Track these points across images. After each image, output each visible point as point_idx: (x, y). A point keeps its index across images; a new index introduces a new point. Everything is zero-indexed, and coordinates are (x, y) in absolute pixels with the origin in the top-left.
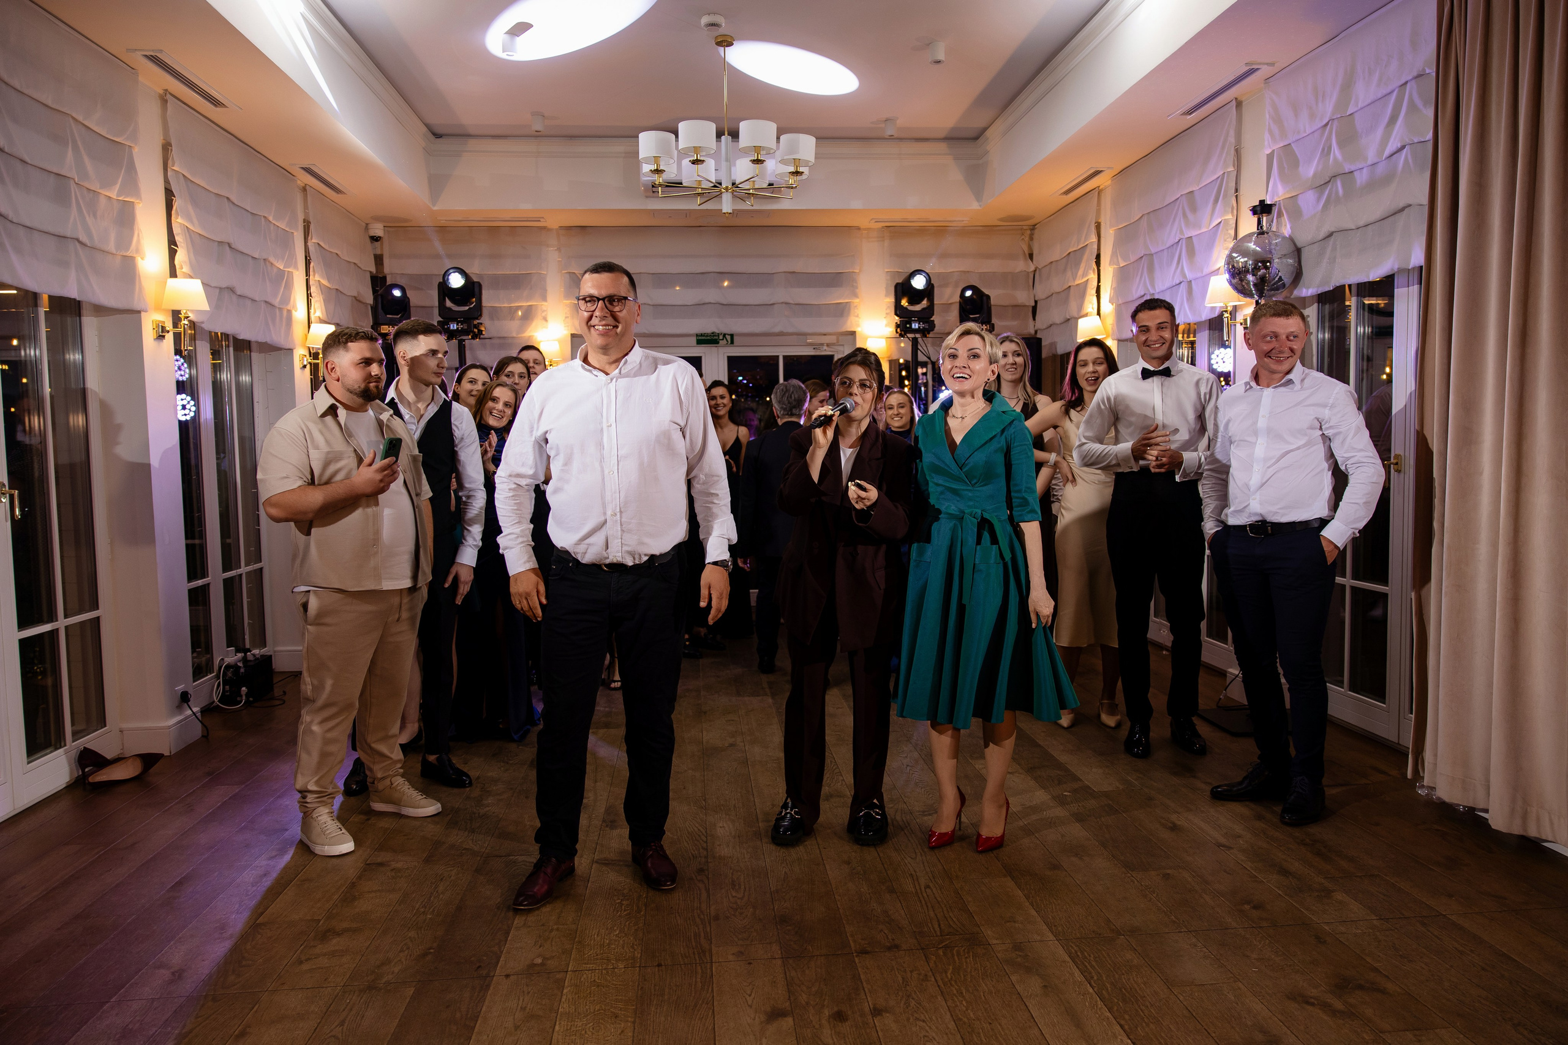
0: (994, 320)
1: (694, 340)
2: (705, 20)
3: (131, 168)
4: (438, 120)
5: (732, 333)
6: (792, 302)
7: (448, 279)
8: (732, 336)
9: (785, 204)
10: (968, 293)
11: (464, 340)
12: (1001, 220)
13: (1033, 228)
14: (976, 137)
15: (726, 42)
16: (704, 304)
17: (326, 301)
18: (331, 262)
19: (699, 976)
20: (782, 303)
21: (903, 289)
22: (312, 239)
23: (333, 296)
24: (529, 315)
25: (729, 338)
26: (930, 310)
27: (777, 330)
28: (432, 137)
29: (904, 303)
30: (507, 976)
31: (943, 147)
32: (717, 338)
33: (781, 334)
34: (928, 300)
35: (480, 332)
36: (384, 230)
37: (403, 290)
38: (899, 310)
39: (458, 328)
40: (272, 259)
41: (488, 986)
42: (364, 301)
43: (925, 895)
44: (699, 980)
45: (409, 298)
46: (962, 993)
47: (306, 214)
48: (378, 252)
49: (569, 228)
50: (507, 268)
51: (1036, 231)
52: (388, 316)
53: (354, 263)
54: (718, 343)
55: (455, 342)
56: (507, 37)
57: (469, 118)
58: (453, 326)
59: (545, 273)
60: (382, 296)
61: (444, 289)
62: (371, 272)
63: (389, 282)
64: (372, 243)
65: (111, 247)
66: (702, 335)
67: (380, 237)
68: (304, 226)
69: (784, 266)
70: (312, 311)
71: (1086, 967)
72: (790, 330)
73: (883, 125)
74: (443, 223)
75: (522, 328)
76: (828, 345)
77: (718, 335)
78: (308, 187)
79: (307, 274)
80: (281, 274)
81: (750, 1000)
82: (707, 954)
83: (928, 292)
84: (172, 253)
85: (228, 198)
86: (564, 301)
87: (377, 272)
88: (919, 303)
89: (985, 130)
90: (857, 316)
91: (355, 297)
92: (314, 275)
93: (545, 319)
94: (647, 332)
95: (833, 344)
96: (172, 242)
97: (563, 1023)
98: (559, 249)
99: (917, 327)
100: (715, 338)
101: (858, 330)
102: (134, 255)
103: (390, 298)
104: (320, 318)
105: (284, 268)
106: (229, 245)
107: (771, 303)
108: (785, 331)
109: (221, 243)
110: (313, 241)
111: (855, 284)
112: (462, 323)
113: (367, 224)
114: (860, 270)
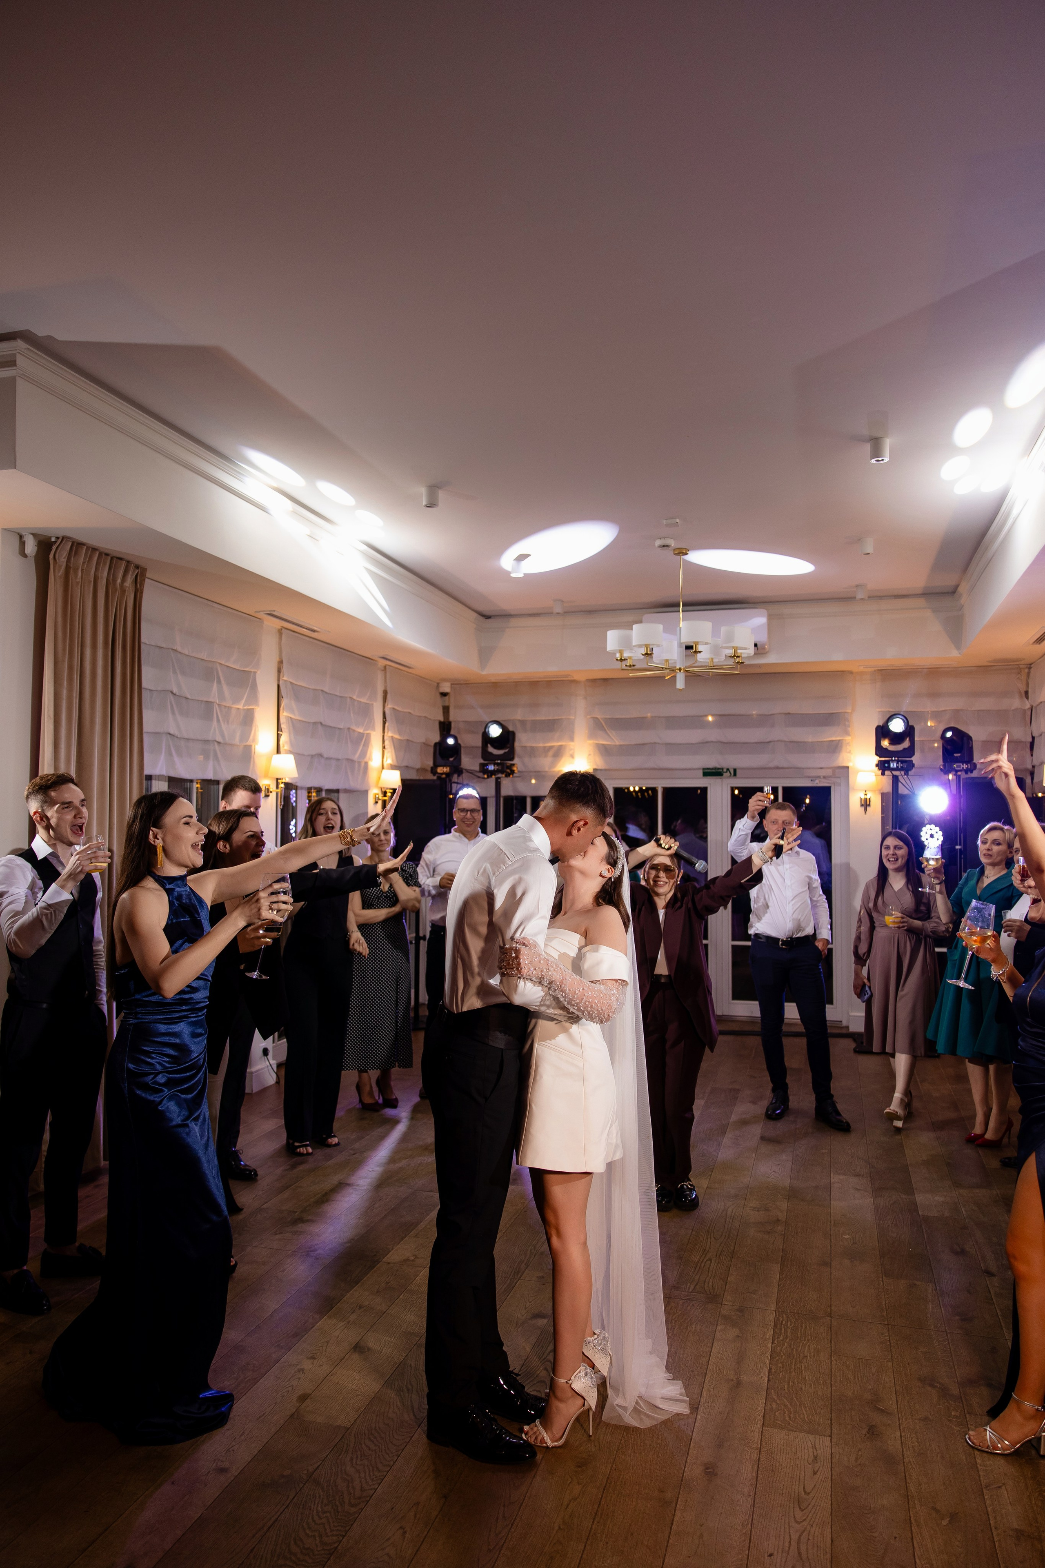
1: (701, 772)
2: (658, 543)
3: (254, 687)
4: (486, 610)
5: (735, 768)
6: (787, 740)
7: (488, 731)
9: (771, 659)
10: (949, 734)
12: (989, 661)
13: (1030, 666)
14: (953, 592)
15: (682, 552)
16: (706, 742)
17: (398, 749)
18: (402, 720)
19: (505, 1286)
20: (778, 741)
21: (882, 732)
23: (402, 747)
24: (558, 754)
25: (731, 771)
26: (910, 751)
27: (772, 765)
28: (482, 619)
29: (885, 743)
31: (921, 602)
32: (721, 770)
33: (777, 768)
34: (909, 740)
35: (513, 772)
36: (451, 687)
37: (456, 738)
38: (880, 751)
39: (494, 769)
40: (353, 727)
41: (374, 1267)
43: (703, 1265)
44: (504, 1287)
45: (460, 745)
46: (674, 1329)
47: (386, 687)
48: (447, 704)
49: (594, 681)
50: (543, 715)
51: (1032, 670)
52: (443, 760)
53: (425, 717)
54: (721, 775)
55: (492, 780)
56: (515, 562)
57: (506, 606)
58: (491, 767)
59: (573, 718)
60: (442, 742)
61: (486, 739)
62: (439, 721)
63: (448, 730)
64: (441, 697)
65: (237, 741)
66: (708, 769)
67: (447, 693)
68: (383, 696)
69: (778, 708)
70: (384, 760)
71: (781, 1330)
72: (785, 765)
73: (855, 589)
76: (824, 777)
77: (723, 769)
78: (387, 667)
79: (384, 732)
80: (361, 736)
81: (528, 1304)
82: (520, 1274)
83: (909, 731)
84: (279, 737)
85: (322, 691)
86: (588, 742)
87: (444, 719)
88: (899, 744)
89: (957, 586)
90: (850, 752)
91: (424, 743)
92: (388, 732)
93: (572, 756)
94: (656, 767)
95: (830, 777)
96: (279, 728)
98: (585, 698)
99: (895, 766)
100: (719, 770)
101: (850, 765)
102: (251, 744)
103: (446, 745)
104: (391, 765)
105: (364, 731)
106: (321, 723)
107: (768, 740)
108: (781, 766)
109: (315, 723)
110: (389, 706)
111: (847, 723)
112: (498, 764)
113: (438, 684)
114: (853, 710)
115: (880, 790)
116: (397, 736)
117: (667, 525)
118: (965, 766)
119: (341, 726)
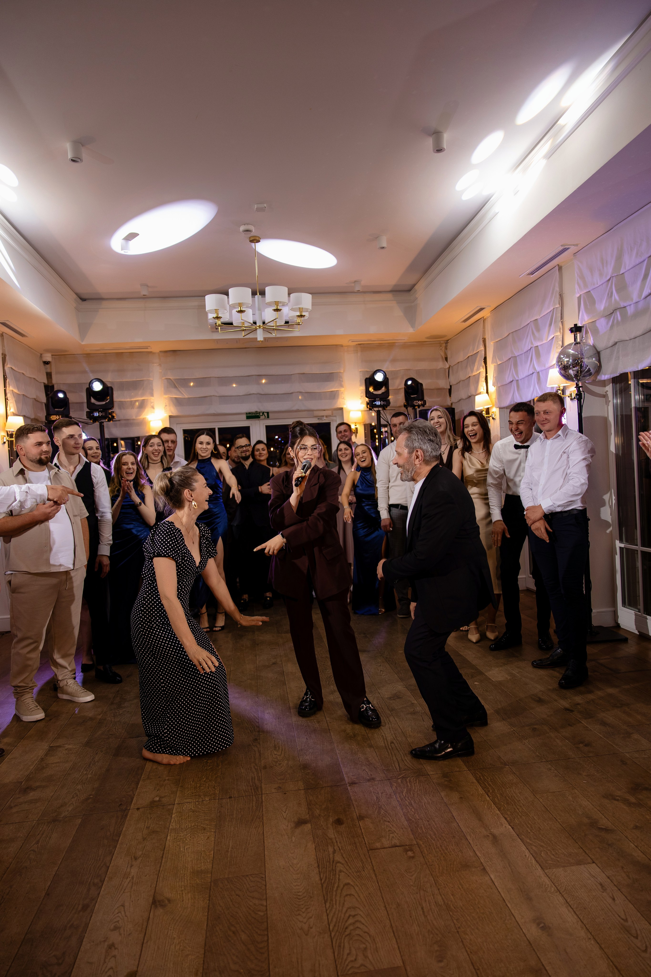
0: (426, 398)
1: (244, 417)
2: (242, 228)
4: (83, 291)
6: (304, 391)
7: (92, 386)
8: (268, 413)
9: (297, 332)
10: (410, 383)
11: (103, 422)
12: (427, 338)
13: (447, 342)
14: (410, 289)
15: (255, 240)
16: (250, 394)
17: (17, 402)
18: (19, 378)
19: (254, 803)
20: (298, 392)
21: (370, 381)
22: (7, 365)
23: (21, 399)
24: (142, 405)
25: (266, 414)
26: (387, 393)
28: (80, 301)
29: (371, 389)
30: (138, 809)
31: (390, 296)
32: (259, 414)
33: (298, 410)
34: (385, 387)
35: (113, 417)
36: (52, 357)
37: (64, 393)
38: (368, 394)
39: (99, 415)
41: (126, 815)
42: (40, 401)
43: (390, 747)
44: (254, 805)
45: (68, 399)
46: (412, 804)
47: (3, 350)
48: (49, 371)
49: (166, 352)
50: (128, 378)
51: (449, 344)
52: (56, 410)
53: (34, 378)
54: (259, 418)
55: (97, 423)
56: (124, 241)
57: (102, 289)
58: (96, 414)
59: (152, 379)
60: (51, 397)
61: (90, 392)
62: (44, 383)
63: (56, 389)
64: (44, 365)
66: (249, 413)
67: (49, 362)
68: (3, 357)
69: (297, 370)
70: (8, 409)
72: (303, 408)
73: (353, 285)
74: (88, 352)
75: (139, 414)
76: (326, 417)
78: (4, 334)
79: (5, 386)
81: (285, 815)
82: (259, 789)
83: (385, 382)
86: (164, 396)
87: (48, 383)
88: (380, 389)
89: (414, 285)
90: (343, 398)
91: (35, 399)
92: (9, 387)
93: (153, 407)
94: (216, 413)
95: (330, 416)
97: (172, 835)
98: (160, 365)
99: (379, 404)
100: (257, 414)
101: (344, 407)
103: (57, 398)
104: (13, 412)
107: (291, 392)
108: (300, 409)
110: (8, 366)
111: (341, 379)
112: (102, 412)
113: (41, 354)
114: (344, 371)
115: (363, 422)
117: (258, 210)
118: (420, 403)
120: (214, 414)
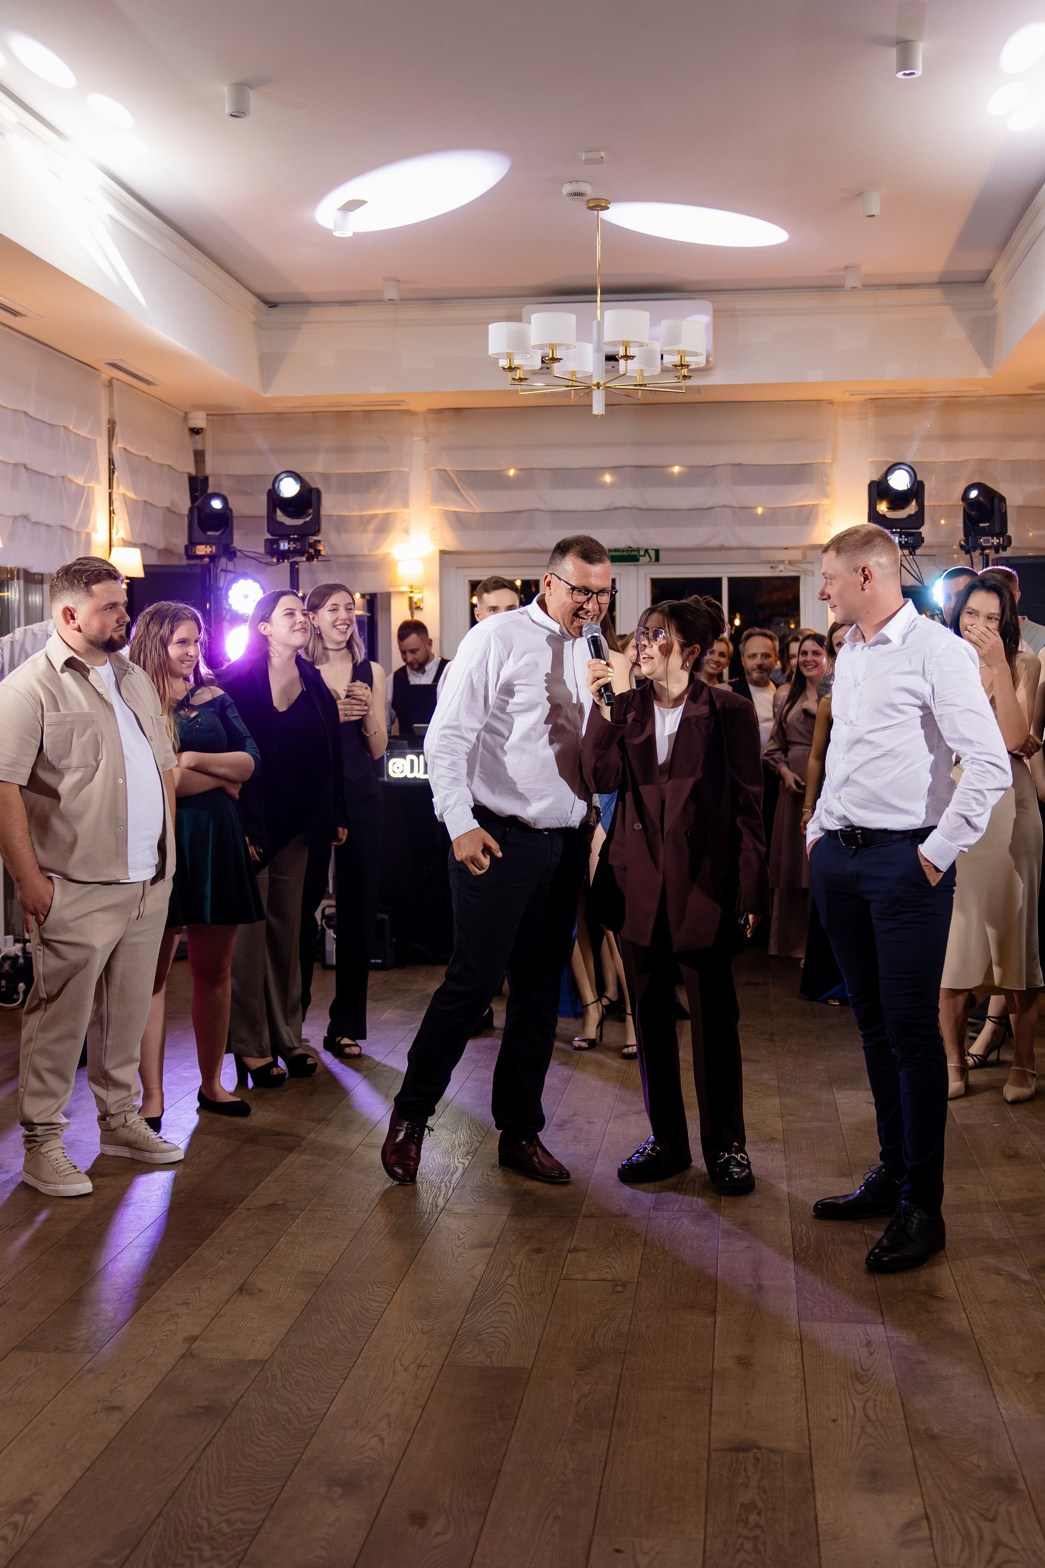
0: (1011, 531)
2: (567, 189)
4: (270, 290)
5: (656, 548)
6: (736, 505)
7: (278, 486)
8: (657, 552)
9: (717, 379)
10: (974, 494)
11: (297, 563)
12: (1032, 387)
14: (982, 280)
15: (600, 205)
16: (616, 509)
17: (132, 516)
18: (139, 469)
20: (723, 506)
21: (879, 490)
22: (117, 443)
23: (140, 510)
24: (384, 526)
25: (652, 554)
26: (918, 519)
27: (714, 543)
28: (264, 307)
29: (883, 508)
30: (249, 1209)
31: (937, 295)
32: (636, 553)
33: (721, 548)
34: (917, 502)
35: (318, 553)
36: (207, 420)
37: (225, 500)
39: (289, 548)
40: (71, 476)
41: (229, 1214)
42: (179, 512)
45: (231, 510)
47: (112, 413)
48: (199, 447)
49: (440, 411)
50: (360, 465)
52: (209, 533)
53: (169, 466)
54: (638, 560)
55: (286, 564)
56: (339, 213)
57: (307, 287)
58: (284, 546)
59: (408, 470)
60: (199, 508)
61: (275, 500)
62: (189, 474)
63: (210, 491)
64: (191, 436)
66: (616, 550)
67: (202, 429)
68: (109, 428)
69: (722, 456)
70: (114, 531)
72: (733, 543)
74: (279, 409)
75: (376, 544)
76: (790, 563)
77: (638, 550)
78: (114, 381)
79: (110, 486)
80: (81, 490)
83: (917, 491)
85: (25, 413)
86: (432, 508)
87: (197, 472)
88: (903, 508)
89: (989, 272)
90: (829, 524)
91: (168, 509)
92: (118, 487)
93: (406, 531)
94: (537, 547)
95: (799, 562)
98: (426, 439)
100: (634, 553)
103: (208, 511)
104: (123, 539)
105: (84, 483)
106: (25, 466)
107: (707, 506)
108: (727, 545)
109: (16, 465)
110: (118, 445)
111: (825, 479)
112: (294, 540)
113: (186, 413)
114: (833, 460)
116: (131, 495)
117: (588, 162)
118: (995, 541)
119: (53, 474)
120: (536, 549)
